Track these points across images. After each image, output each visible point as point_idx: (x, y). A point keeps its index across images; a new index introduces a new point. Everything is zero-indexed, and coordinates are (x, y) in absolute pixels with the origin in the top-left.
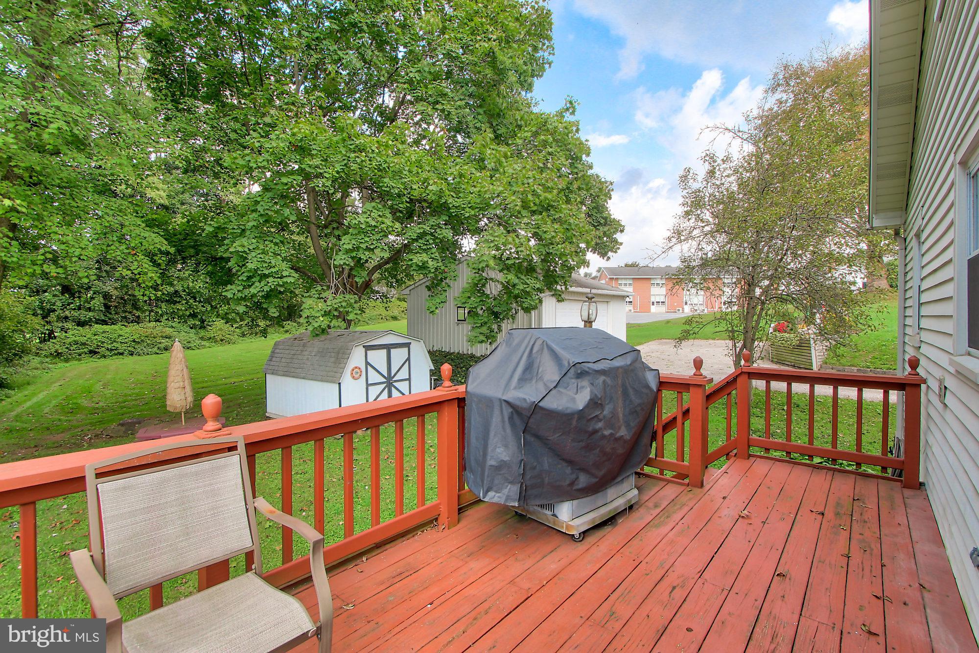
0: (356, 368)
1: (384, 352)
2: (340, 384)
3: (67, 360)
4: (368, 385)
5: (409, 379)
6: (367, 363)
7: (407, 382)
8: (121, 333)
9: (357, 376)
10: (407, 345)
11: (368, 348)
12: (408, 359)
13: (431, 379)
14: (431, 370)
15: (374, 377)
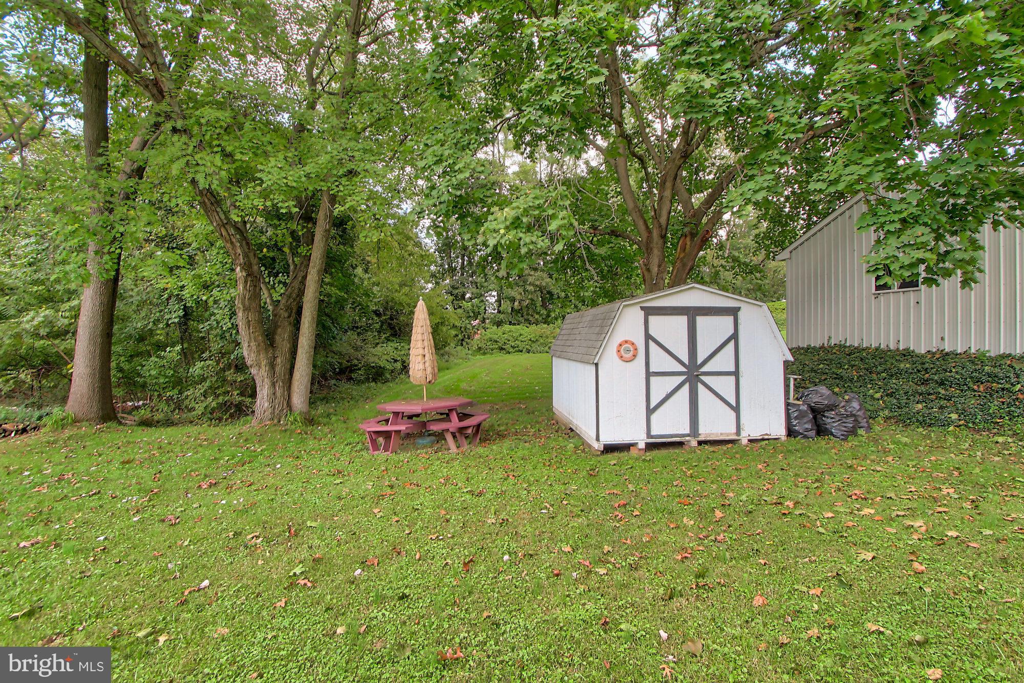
0: (626, 342)
1: (683, 320)
2: (597, 365)
3: (484, 354)
4: (649, 374)
5: (736, 373)
6: (648, 337)
7: (733, 378)
8: (522, 332)
9: (628, 356)
10: (733, 312)
11: (649, 312)
12: (735, 337)
13: (786, 380)
14: (786, 363)
15: (660, 362)
